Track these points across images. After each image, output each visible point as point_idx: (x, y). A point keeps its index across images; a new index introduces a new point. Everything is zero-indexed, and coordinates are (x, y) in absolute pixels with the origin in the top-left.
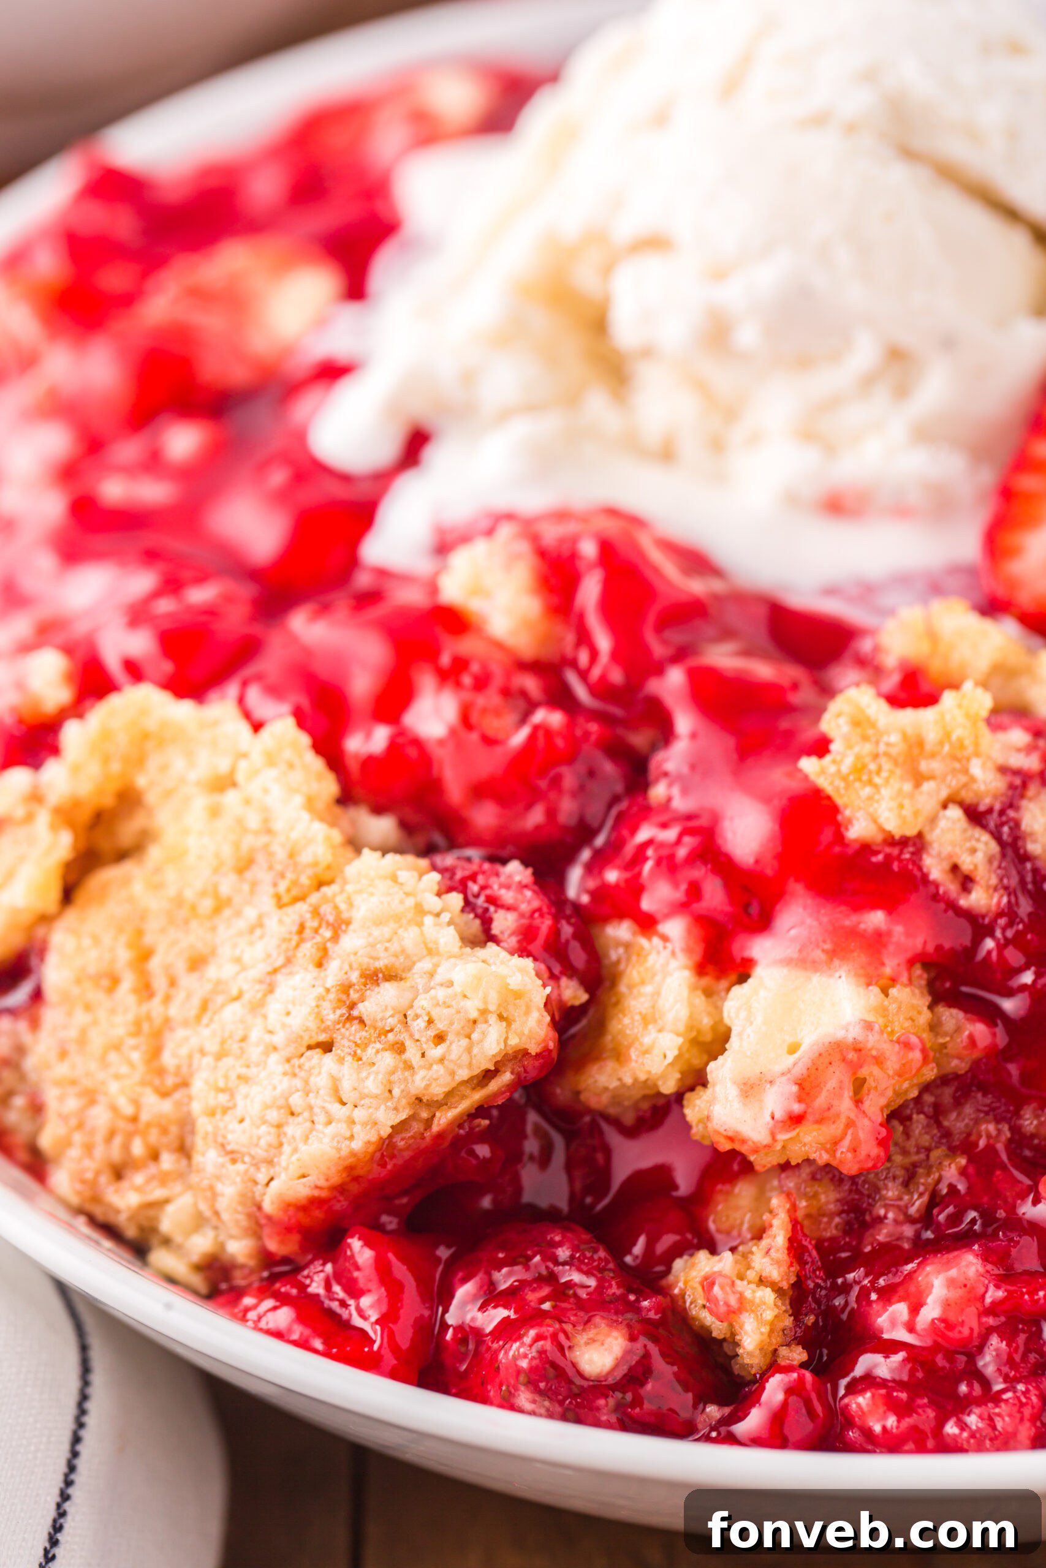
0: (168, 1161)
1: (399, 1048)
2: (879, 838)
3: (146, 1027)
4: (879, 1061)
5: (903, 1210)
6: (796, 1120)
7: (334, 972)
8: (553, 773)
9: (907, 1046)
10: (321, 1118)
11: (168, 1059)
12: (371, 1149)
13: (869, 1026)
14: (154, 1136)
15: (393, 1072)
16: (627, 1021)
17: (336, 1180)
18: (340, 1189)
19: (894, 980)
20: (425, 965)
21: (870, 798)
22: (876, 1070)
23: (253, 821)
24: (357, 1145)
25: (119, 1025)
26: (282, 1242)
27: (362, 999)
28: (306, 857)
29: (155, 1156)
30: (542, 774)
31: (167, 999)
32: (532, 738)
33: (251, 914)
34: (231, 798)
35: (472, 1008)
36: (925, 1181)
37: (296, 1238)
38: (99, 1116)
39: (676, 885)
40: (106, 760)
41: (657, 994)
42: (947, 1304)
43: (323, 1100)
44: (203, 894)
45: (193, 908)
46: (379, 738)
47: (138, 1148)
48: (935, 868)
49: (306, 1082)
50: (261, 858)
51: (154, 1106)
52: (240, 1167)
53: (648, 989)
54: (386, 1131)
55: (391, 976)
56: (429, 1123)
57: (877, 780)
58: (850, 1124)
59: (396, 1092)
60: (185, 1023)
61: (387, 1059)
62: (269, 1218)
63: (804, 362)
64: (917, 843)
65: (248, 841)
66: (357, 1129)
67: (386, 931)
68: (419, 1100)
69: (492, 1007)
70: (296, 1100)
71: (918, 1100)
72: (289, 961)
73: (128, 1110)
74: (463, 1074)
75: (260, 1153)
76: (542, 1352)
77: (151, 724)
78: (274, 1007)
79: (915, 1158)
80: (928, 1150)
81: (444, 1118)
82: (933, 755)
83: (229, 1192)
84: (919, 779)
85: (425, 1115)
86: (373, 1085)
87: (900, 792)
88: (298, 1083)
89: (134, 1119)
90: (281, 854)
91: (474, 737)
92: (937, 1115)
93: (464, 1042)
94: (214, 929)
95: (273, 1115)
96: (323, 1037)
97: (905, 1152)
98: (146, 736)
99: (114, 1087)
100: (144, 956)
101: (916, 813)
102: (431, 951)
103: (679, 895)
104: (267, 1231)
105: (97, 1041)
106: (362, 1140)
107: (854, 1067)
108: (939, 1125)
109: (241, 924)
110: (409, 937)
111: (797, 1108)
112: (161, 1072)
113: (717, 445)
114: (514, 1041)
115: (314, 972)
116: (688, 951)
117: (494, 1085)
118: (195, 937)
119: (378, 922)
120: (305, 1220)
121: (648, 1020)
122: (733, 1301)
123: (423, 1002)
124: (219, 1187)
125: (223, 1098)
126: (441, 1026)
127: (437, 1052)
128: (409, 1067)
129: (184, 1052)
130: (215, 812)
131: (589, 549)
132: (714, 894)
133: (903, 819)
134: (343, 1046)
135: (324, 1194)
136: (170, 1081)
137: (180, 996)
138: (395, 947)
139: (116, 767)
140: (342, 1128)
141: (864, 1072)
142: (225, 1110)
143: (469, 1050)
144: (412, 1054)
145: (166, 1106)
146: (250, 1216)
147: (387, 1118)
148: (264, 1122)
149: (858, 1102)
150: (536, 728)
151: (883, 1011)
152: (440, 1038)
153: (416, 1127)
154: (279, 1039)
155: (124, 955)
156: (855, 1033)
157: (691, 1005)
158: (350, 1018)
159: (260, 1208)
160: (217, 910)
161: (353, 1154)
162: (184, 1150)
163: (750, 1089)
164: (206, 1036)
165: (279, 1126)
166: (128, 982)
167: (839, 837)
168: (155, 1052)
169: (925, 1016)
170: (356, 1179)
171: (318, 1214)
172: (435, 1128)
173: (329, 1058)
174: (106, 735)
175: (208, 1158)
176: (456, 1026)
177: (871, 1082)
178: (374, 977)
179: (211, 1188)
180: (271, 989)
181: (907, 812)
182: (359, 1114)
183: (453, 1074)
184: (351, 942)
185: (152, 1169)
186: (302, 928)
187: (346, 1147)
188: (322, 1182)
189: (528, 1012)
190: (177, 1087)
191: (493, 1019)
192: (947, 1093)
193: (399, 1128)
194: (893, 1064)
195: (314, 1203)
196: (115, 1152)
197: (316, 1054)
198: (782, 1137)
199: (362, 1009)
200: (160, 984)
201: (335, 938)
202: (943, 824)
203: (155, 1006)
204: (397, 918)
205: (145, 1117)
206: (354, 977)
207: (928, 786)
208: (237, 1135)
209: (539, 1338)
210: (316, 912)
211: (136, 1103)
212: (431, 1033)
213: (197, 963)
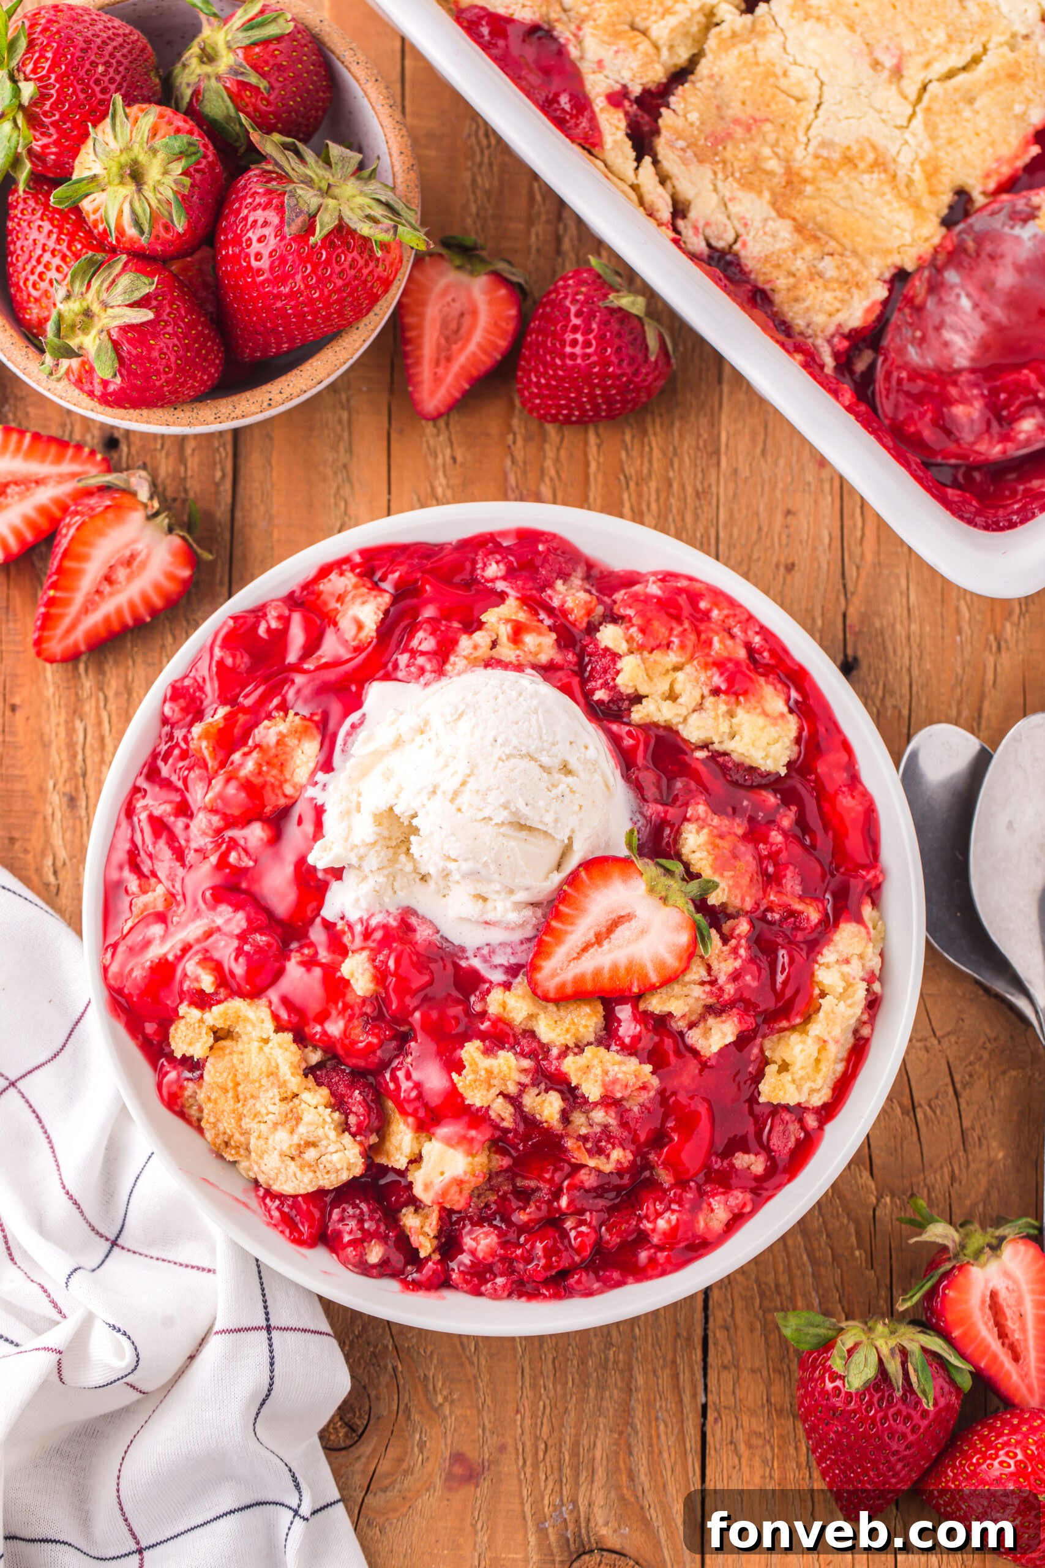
0: (242, 1151)
3: (236, 1111)
7: (296, 1137)
11: (243, 1125)
14: (238, 1143)
19: (477, 1152)
20: (324, 1143)
23: (273, 1061)
25: (228, 1105)
27: (304, 1151)
28: (291, 1084)
29: (238, 1148)
31: (243, 1106)
38: (221, 1126)
41: (401, 1137)
47: (233, 1143)
48: (492, 1114)
51: (238, 1134)
52: (265, 1176)
55: (314, 1144)
57: (475, 1091)
58: (458, 1201)
60: (249, 1118)
61: (311, 1175)
64: (487, 1108)
65: (271, 1068)
67: (313, 1127)
72: (282, 1124)
73: (230, 1131)
75: (271, 1177)
78: (278, 1133)
79: (481, 1192)
82: (495, 1078)
84: (491, 1085)
87: (483, 1095)
88: (283, 1164)
89: (232, 1135)
90: (282, 1079)
91: (348, 1038)
95: (275, 1171)
96: (291, 1156)
99: (225, 1124)
101: (488, 1098)
102: (327, 1138)
107: (461, 1185)
108: (490, 1183)
110: (320, 1132)
112: (241, 1128)
115: (289, 1134)
116: (414, 1126)
119: (311, 1124)
121: (397, 1149)
123: (323, 1157)
129: (248, 1126)
130: (261, 1049)
132: (422, 1113)
133: (483, 1102)
134: (297, 1162)
136: (243, 1131)
137: (247, 1107)
138: (316, 1135)
141: (464, 1185)
144: (319, 1174)
145: (242, 1136)
148: (272, 1170)
151: (472, 1164)
152: (327, 1172)
154: (279, 1145)
155: (230, 1085)
157: (412, 1144)
158: (300, 1155)
162: (247, 1154)
164: (255, 1127)
165: (277, 1174)
166: (230, 1094)
167: (464, 1104)
168: (239, 1120)
169: (486, 1162)
173: (293, 1163)
176: (333, 1171)
177: (467, 1185)
178: (309, 1144)
180: (276, 1129)
181: (485, 1099)
182: (302, 1184)
183: (332, 1180)
184: (302, 1129)
186: (287, 1113)
189: (356, 1168)
190: (246, 1136)
191: (344, 1170)
193: (314, 1192)
196: (225, 1141)
197: (289, 1160)
199: (304, 1156)
200: (241, 1099)
201: (297, 1124)
202: (496, 1102)
203: (239, 1106)
204: (317, 1124)
205: (235, 1136)
206: (303, 1142)
207: (493, 1088)
210: (291, 1110)
211: (233, 1131)
213: (253, 1099)
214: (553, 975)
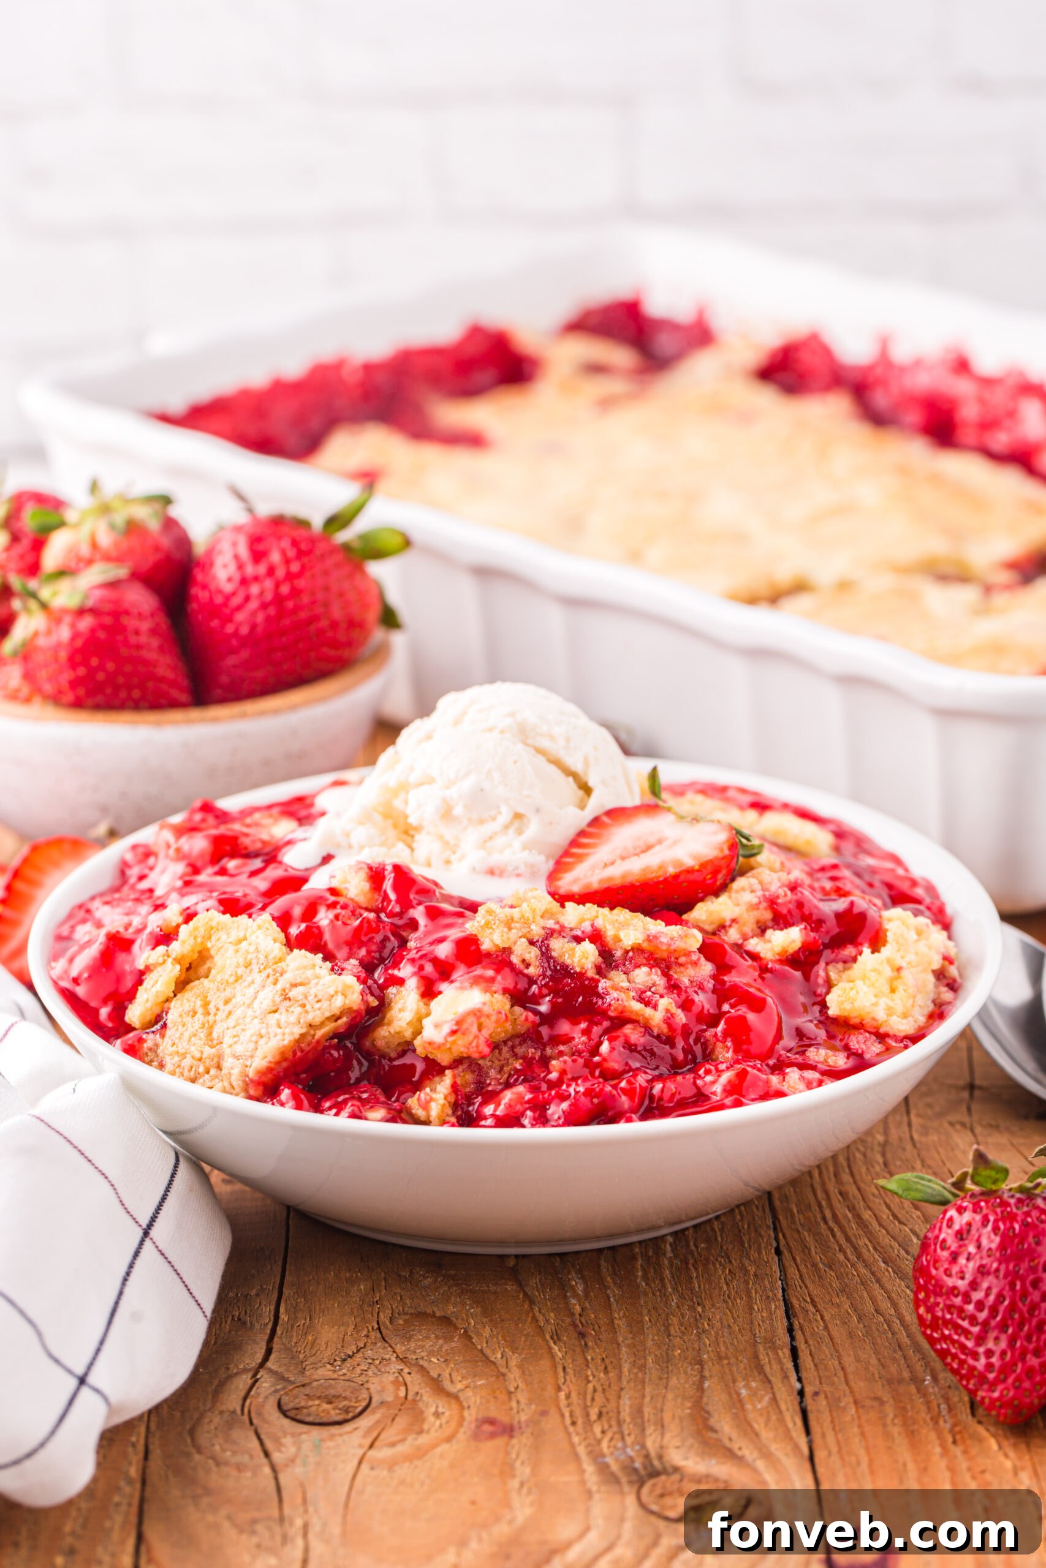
0: (213, 1072)
1: (303, 1006)
2: (494, 949)
3: (206, 1025)
4: (488, 1016)
5: (498, 1080)
6: (454, 1032)
7: (279, 986)
8: (370, 936)
9: (500, 1013)
10: (272, 1035)
11: (215, 1035)
12: (292, 1044)
13: (484, 1004)
14: (208, 1062)
15: (301, 1014)
16: (393, 1012)
17: (278, 1058)
18: (278, 1063)
19: (495, 992)
20: (315, 980)
21: (491, 933)
22: (487, 1021)
23: (252, 949)
24: (286, 1042)
25: (197, 1025)
26: (256, 1090)
27: (290, 991)
28: (271, 957)
29: (208, 1072)
30: (366, 935)
31: (216, 1015)
32: (362, 922)
33: (250, 979)
34: (244, 944)
35: (331, 991)
36: (506, 1069)
37: (261, 1088)
38: (187, 1062)
39: (414, 966)
40: (195, 938)
41: (405, 1003)
42: (510, 1100)
43: (274, 1029)
44: (231, 975)
45: (227, 982)
46: (303, 926)
47: (201, 1069)
48: (515, 959)
49: (267, 1024)
50: (254, 962)
51: (208, 1051)
52: (241, 1061)
53: (402, 1001)
54: (297, 1036)
55: (301, 984)
56: (314, 1035)
57: (494, 927)
58: (476, 1037)
59: (302, 1021)
60: (222, 1021)
61: (299, 1010)
62: (252, 1080)
63: (481, 822)
64: (507, 951)
65: (249, 957)
66: (286, 1036)
67: (301, 972)
68: (310, 1025)
69: (340, 989)
70: (263, 1031)
71: (505, 1042)
72: (264, 986)
73: (198, 1055)
74: (328, 1014)
75: (249, 1054)
76: (353, 1110)
77: (214, 924)
78: (256, 1004)
79: (503, 1062)
80: (508, 1060)
81: (319, 1034)
82: (517, 922)
83: (236, 1072)
84: (510, 929)
85: (312, 1032)
86: (293, 1018)
87: (502, 931)
88: (264, 1025)
89: (200, 1059)
90: (262, 957)
91: (340, 923)
92: (513, 1048)
93: (328, 1003)
94: (235, 988)
95: (254, 1038)
96: (275, 1008)
97: (499, 1060)
98: (212, 928)
99: (193, 1049)
100: (206, 1004)
101: (508, 939)
102: (318, 977)
103: (416, 969)
104: (250, 1086)
105: (186, 1035)
106: (287, 1040)
107: (478, 1018)
108: (513, 1052)
109: (246, 983)
110: (309, 973)
111: (455, 1028)
112: (212, 1040)
113: (448, 862)
114: (347, 1002)
115: (272, 986)
116: (418, 988)
117: (340, 1022)
118: (228, 993)
119: (298, 971)
120: (264, 1079)
121: (401, 1010)
122: (428, 1098)
123: (313, 991)
124: (233, 1072)
125: (236, 1039)
126: (320, 997)
127: (319, 1005)
128: (307, 1012)
129: (221, 1030)
130: (237, 951)
131: (389, 868)
132: (429, 968)
133: (503, 941)
134: (282, 1009)
135: (273, 1065)
136: (215, 1042)
137: (219, 1013)
138: (303, 976)
139: (199, 940)
140: (279, 1037)
141: (483, 1019)
142: (236, 1043)
143: (330, 1005)
144: (308, 1007)
145: (213, 1051)
146: (244, 1081)
147: (298, 1031)
148: (251, 1041)
149: (480, 1030)
150: (364, 919)
151: (492, 1002)
152: (318, 1001)
153: (309, 1038)
154: (258, 1013)
155: (199, 1003)
156: (479, 1006)
157: (418, 1005)
158: (285, 999)
159: (248, 1076)
160: (236, 981)
161: (284, 1046)
162: (219, 1067)
163: (437, 1026)
164: (231, 1022)
165: (256, 1042)
166: (200, 1011)
167: (478, 948)
168: (210, 1034)
169: (508, 1006)
170: (285, 1059)
171: (270, 1076)
172: (316, 1037)
173: (276, 1015)
174: (196, 929)
175: (228, 1063)
176: (326, 997)
177: (484, 1024)
178: (295, 985)
179: (229, 1073)
180: (256, 998)
181: (504, 938)
182: (287, 1031)
183: (323, 1014)
184: (287, 977)
185: (207, 1076)
186: (268, 976)
187: (281, 1044)
188: (273, 1060)
189: (353, 993)
190: (217, 1044)
191: (340, 994)
192: (517, 1041)
193: (303, 1036)
194: (493, 1018)
195: (270, 1070)
196: (192, 1074)
197: (271, 1015)
198: (450, 1039)
199: (290, 995)
200: (212, 1010)
201: (282, 975)
202: (519, 943)
203: (211, 1018)
204: (305, 968)
205: (204, 1056)
206: (288, 986)
207: (514, 931)
208: (239, 1049)
209: (352, 1105)
210: (274, 970)
211: (202, 1053)
212: (316, 999)
213: (227, 1002)
214: (575, 881)
